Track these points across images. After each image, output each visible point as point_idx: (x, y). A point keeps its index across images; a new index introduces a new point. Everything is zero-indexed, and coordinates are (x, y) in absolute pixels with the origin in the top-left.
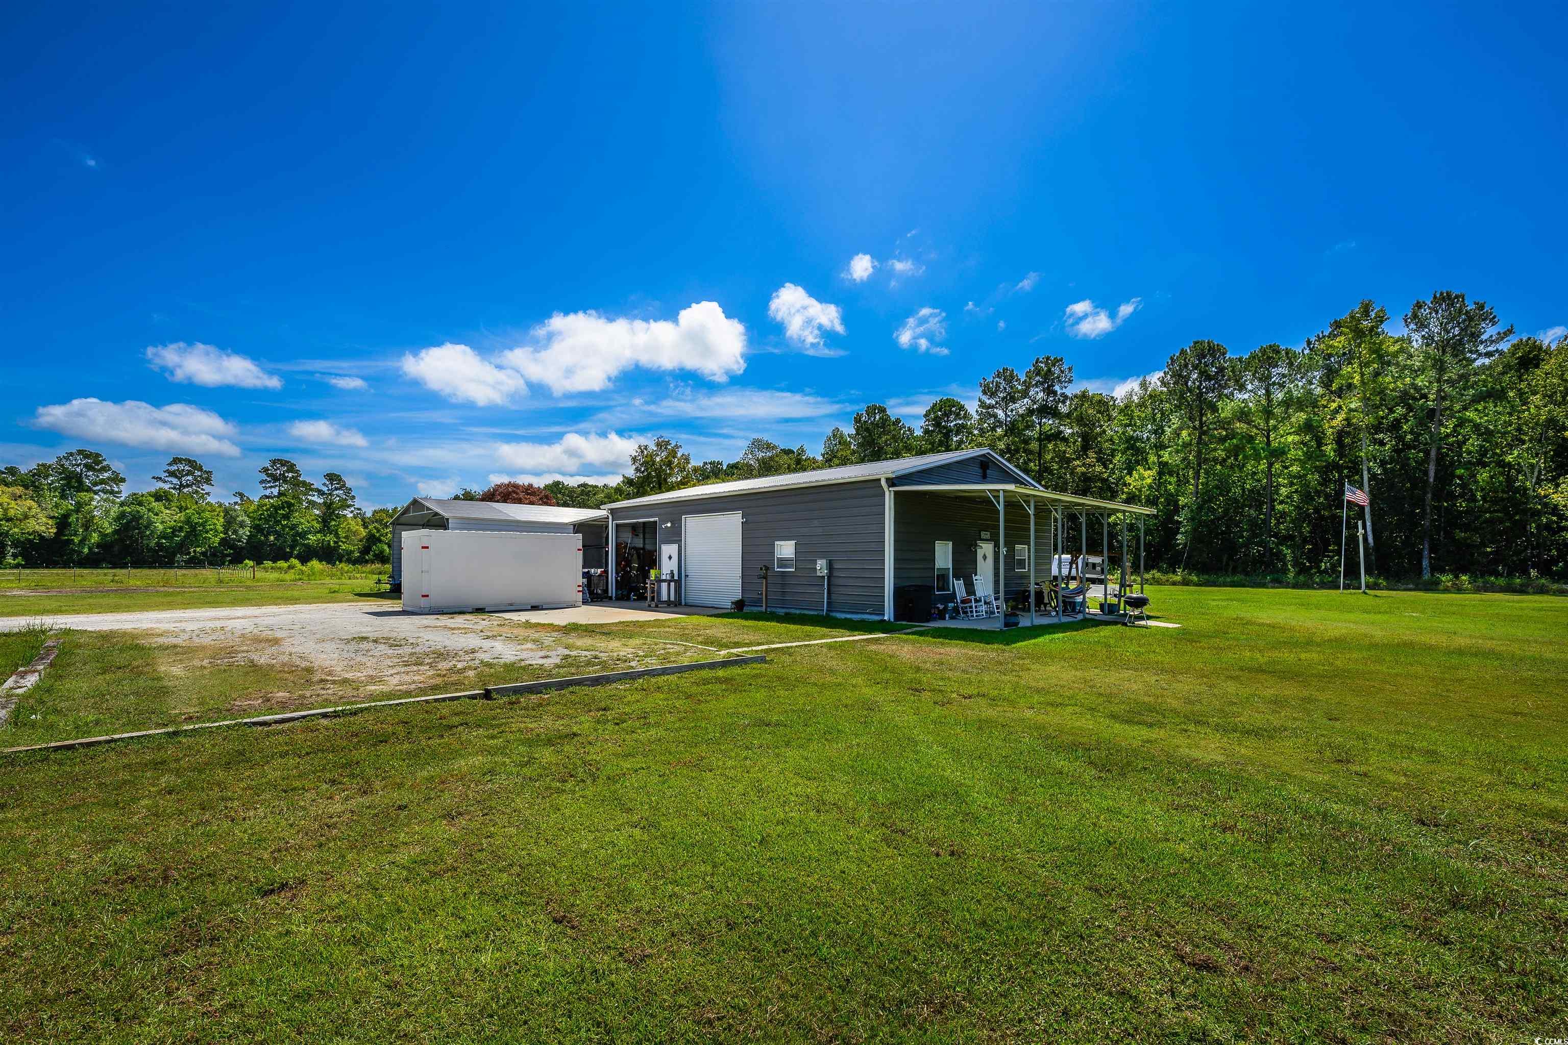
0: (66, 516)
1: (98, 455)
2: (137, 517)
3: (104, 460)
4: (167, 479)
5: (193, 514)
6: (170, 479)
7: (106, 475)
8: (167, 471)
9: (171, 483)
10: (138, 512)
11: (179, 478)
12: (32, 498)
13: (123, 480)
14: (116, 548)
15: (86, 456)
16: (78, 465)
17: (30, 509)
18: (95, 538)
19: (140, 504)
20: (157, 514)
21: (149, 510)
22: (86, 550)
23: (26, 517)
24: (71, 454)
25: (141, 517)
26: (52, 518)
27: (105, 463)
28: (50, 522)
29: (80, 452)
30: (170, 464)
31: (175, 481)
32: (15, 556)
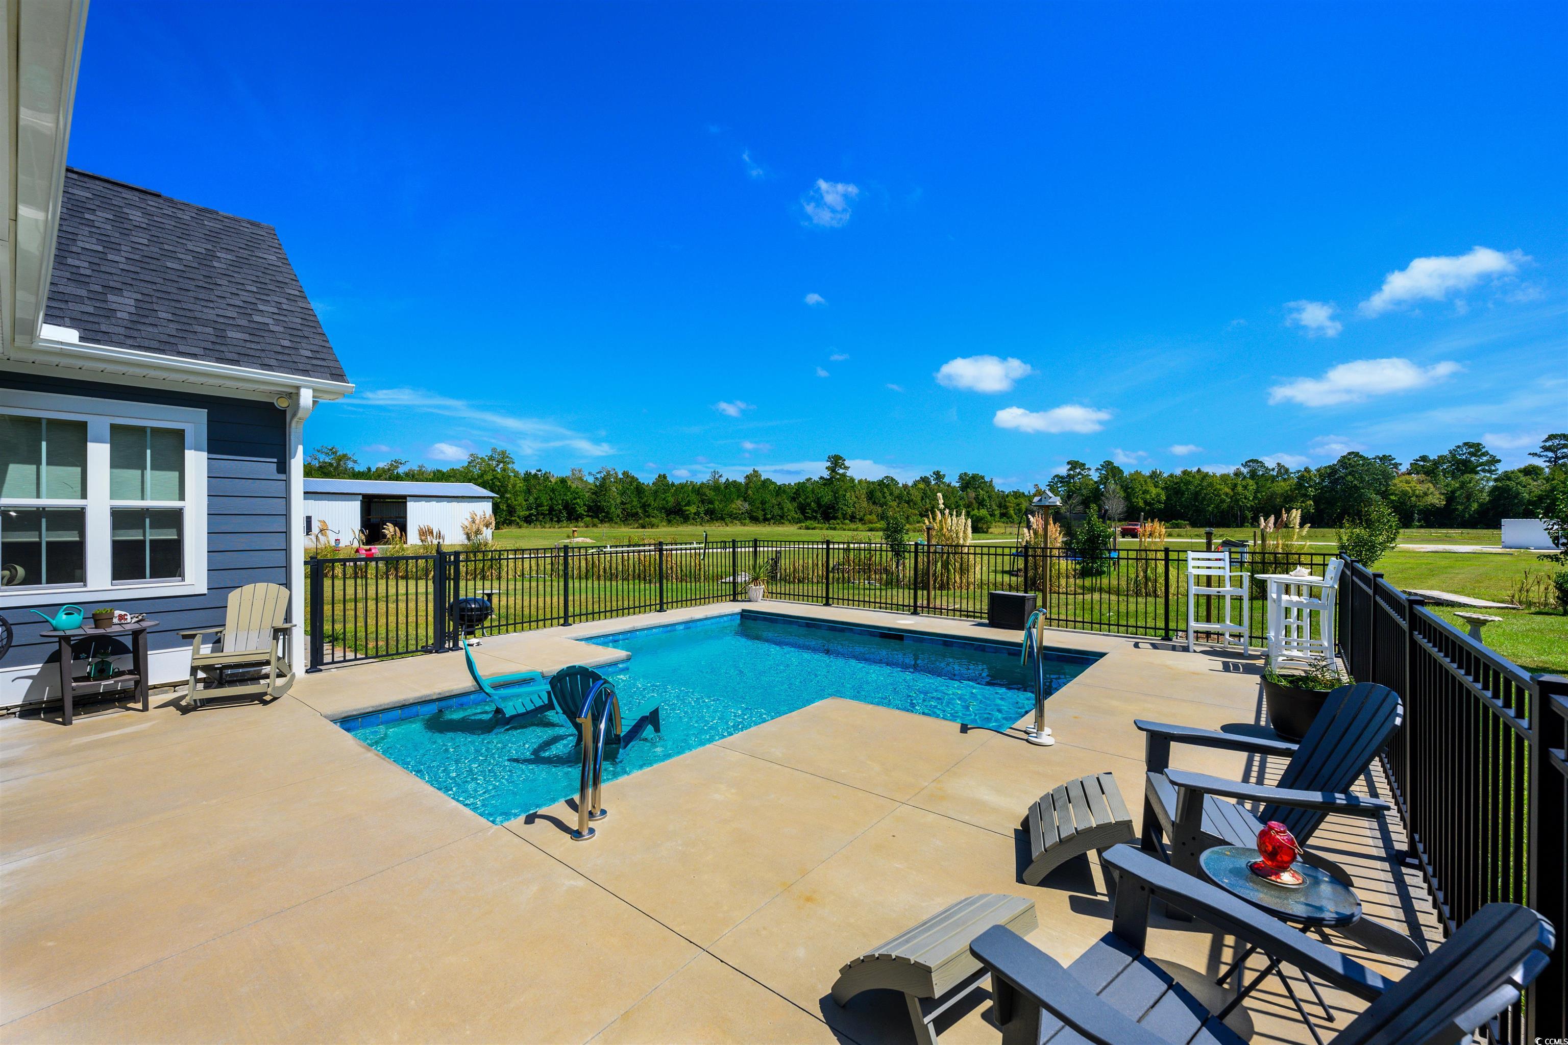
0: (1453, 492)
1: (1479, 444)
2: (1507, 489)
3: (1484, 447)
4: (1542, 454)
5: (1558, 484)
6: (1545, 453)
7: (1485, 458)
8: (1542, 447)
9: (1547, 456)
10: (1508, 486)
11: (1555, 452)
12: (1431, 482)
13: (1499, 461)
14: (1491, 513)
15: (1470, 447)
16: (1463, 454)
17: (1428, 489)
18: (1475, 506)
19: (1509, 479)
20: (1525, 487)
21: (1517, 484)
22: (1467, 516)
23: (1426, 494)
24: (1459, 447)
25: (1510, 490)
26: (1443, 494)
27: (1484, 450)
28: (1442, 497)
29: (1465, 444)
30: (1545, 441)
31: (1550, 454)
32: (1419, 521)
